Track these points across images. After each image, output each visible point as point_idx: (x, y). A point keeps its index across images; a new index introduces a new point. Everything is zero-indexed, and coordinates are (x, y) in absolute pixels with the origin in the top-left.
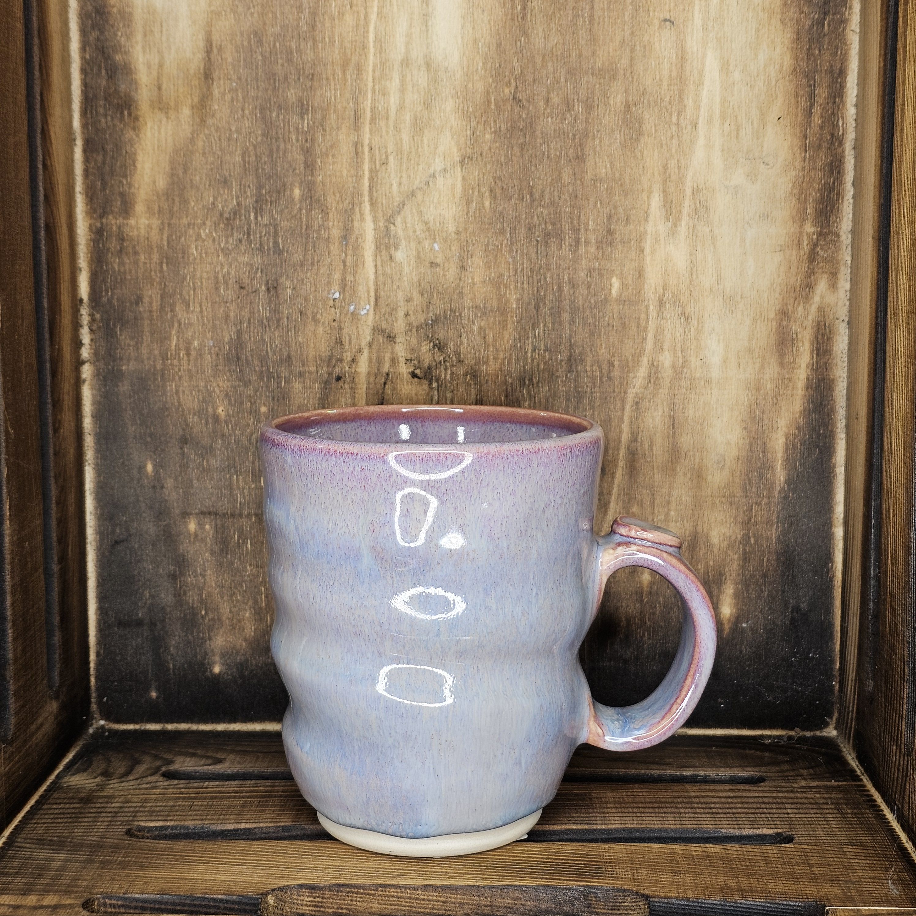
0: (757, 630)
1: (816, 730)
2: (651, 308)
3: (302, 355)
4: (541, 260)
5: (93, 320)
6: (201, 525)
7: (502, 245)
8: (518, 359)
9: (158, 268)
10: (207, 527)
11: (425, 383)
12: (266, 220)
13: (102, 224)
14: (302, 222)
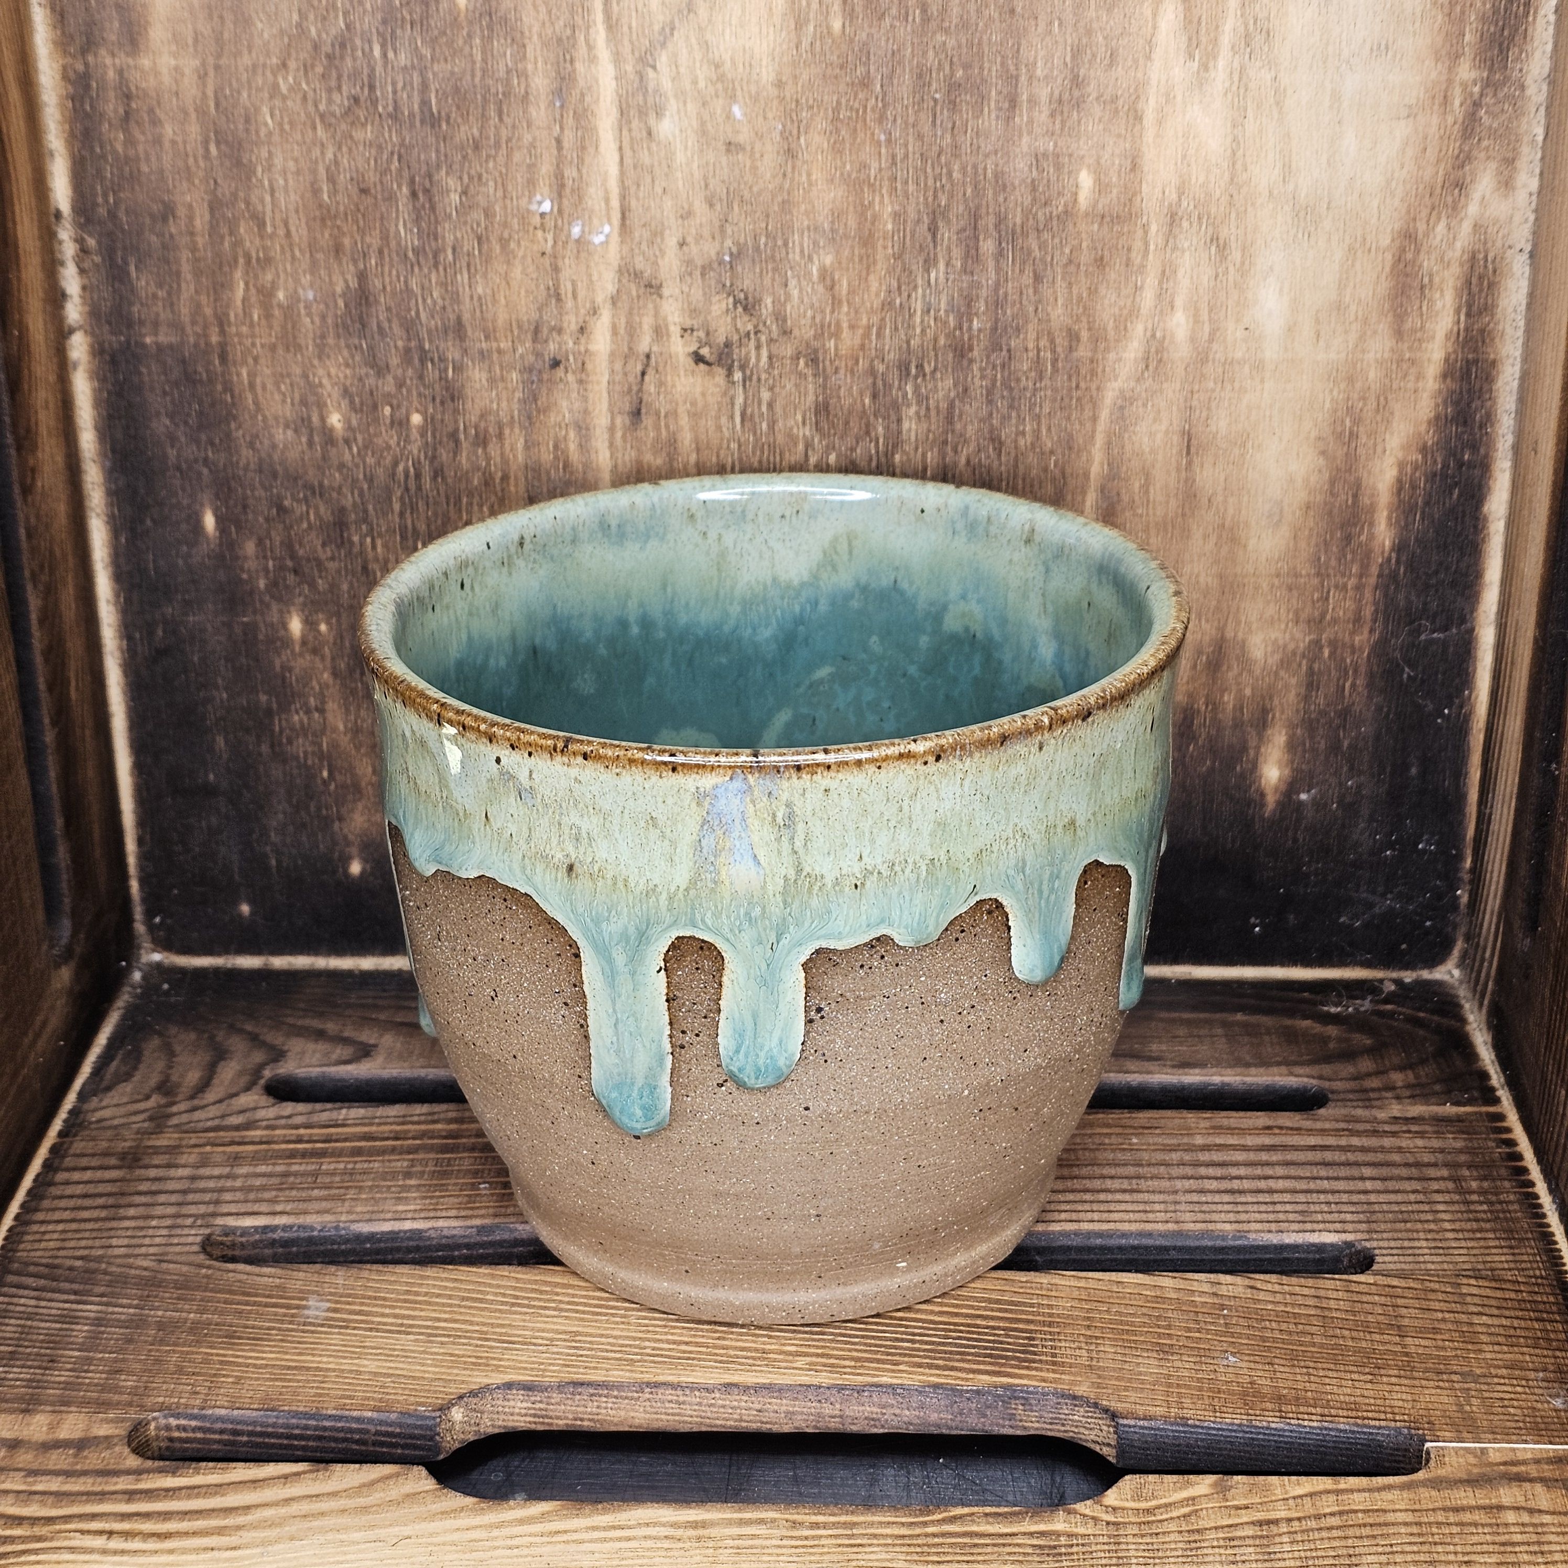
0: (1326, 804)
1: (1422, 968)
2: (1154, 228)
3: (483, 319)
4: (942, 137)
5: (84, 250)
6: (310, 624)
7: (865, 107)
8: (896, 329)
9: (201, 151)
10: (323, 627)
11: (720, 372)
12: (403, 59)
13: (86, 65)
14: (474, 62)
